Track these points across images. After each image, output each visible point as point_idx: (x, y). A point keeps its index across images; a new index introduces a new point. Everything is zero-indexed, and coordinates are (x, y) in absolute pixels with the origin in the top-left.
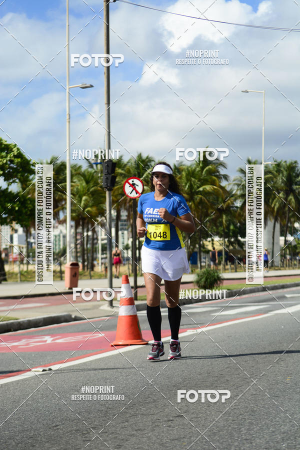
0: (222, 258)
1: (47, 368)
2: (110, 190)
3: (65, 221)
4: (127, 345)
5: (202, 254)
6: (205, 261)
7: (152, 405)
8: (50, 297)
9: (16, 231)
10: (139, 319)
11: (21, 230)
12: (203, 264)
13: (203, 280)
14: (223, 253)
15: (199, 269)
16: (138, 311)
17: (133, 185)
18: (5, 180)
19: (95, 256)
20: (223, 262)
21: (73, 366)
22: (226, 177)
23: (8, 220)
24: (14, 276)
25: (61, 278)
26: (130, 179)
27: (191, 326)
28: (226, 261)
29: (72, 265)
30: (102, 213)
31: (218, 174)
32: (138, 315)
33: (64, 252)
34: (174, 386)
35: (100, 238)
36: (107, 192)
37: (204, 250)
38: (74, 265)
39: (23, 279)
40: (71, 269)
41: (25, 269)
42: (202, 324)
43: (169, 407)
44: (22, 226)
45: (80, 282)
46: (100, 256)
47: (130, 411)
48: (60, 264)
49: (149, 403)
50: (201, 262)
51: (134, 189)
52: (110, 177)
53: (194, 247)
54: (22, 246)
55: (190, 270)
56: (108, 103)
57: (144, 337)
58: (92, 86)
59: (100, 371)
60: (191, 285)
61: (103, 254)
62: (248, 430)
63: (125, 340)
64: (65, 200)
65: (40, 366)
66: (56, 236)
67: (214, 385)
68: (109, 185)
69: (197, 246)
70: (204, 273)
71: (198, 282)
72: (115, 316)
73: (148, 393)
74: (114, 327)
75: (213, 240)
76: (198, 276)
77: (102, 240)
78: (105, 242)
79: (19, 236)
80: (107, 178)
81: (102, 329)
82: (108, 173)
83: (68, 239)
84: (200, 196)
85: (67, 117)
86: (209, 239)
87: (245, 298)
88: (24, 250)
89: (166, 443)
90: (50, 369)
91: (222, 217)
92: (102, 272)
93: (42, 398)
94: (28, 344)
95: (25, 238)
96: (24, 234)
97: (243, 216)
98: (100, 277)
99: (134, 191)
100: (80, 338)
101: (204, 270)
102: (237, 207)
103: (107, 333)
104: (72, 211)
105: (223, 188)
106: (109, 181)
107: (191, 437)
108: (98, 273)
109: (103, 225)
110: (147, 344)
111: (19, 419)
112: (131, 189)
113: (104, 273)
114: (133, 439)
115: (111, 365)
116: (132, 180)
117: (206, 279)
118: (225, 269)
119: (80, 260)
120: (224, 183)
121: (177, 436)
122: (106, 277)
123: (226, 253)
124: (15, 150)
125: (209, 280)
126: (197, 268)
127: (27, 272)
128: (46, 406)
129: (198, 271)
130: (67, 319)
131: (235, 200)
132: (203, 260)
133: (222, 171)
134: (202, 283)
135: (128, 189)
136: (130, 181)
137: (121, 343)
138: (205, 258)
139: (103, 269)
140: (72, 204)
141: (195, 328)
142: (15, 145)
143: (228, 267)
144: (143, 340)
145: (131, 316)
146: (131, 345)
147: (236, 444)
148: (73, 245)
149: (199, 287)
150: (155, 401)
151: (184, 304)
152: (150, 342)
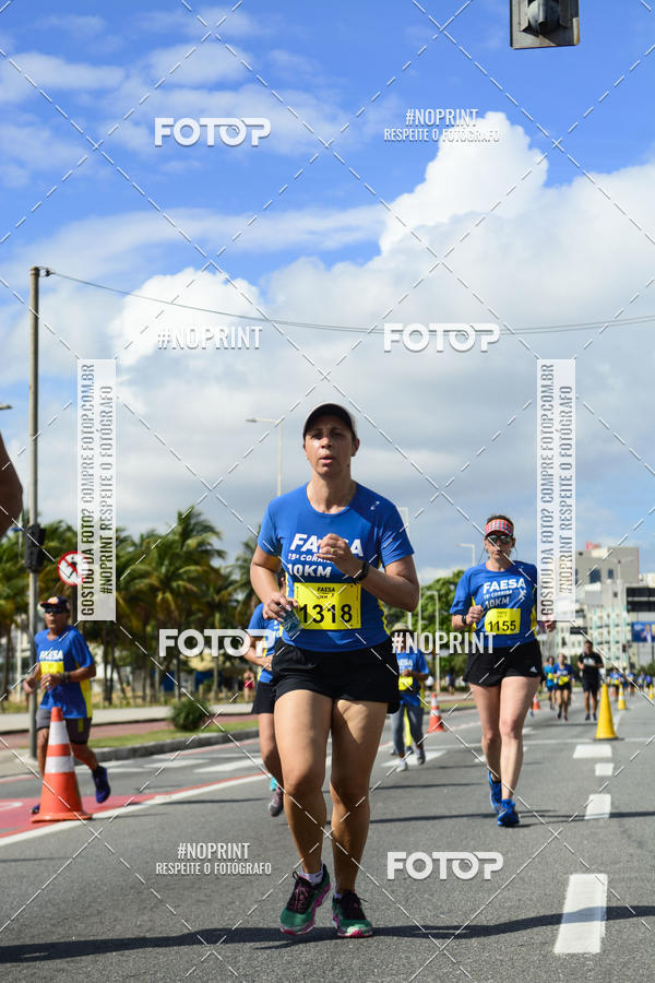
0: (213, 682)
2: (36, 572)
4: (58, 821)
5: (182, 675)
6: (186, 688)
7: (95, 919)
10: (79, 778)
12: (183, 690)
13: (183, 716)
14: (216, 674)
16: (75, 765)
17: (73, 565)
19: (11, 676)
20: (215, 687)
22: (220, 554)
26: (68, 554)
27: (159, 790)
28: (219, 685)
30: (23, 608)
31: (209, 547)
32: (77, 772)
34: (131, 888)
35: (19, 647)
36: (31, 575)
37: (185, 668)
42: (179, 787)
43: (123, 922)
46: (18, 676)
47: (59, 929)
49: (91, 915)
50: (180, 687)
51: (75, 569)
52: (35, 551)
55: (162, 699)
58: (9, 407)
59: (13, 864)
60: (162, 724)
61: (23, 673)
62: (249, 959)
63: (56, 812)
67: (197, 886)
68: (34, 563)
69: (175, 661)
70: (184, 705)
71: (174, 720)
76: (175, 708)
77: (23, 651)
78: (28, 654)
80: (31, 553)
82: (34, 545)
84: (181, 583)
87: (249, 745)
91: (214, 616)
92: (21, 702)
98: (19, 710)
99: (74, 574)
101: (184, 700)
102: (237, 601)
105: (216, 571)
106: (35, 557)
107: (156, 971)
108: (15, 704)
109: (24, 628)
110: (90, 819)
112: (70, 569)
113: (25, 704)
115: (30, 854)
116: (71, 556)
117: (187, 717)
118: (218, 700)
120: (216, 563)
121: (134, 971)
122: (27, 709)
123: (220, 673)
125: (191, 717)
126: (174, 696)
129: (175, 700)
131: (235, 590)
132: (184, 684)
133: (215, 543)
134: (181, 722)
135: (64, 570)
136: (69, 558)
137: (48, 818)
138: (186, 681)
139: (24, 697)
141: (167, 793)
143: (222, 695)
144: (84, 813)
145: (65, 774)
146: (64, 820)
149: (176, 726)
150: (99, 912)
151: (152, 754)
152: (95, 816)
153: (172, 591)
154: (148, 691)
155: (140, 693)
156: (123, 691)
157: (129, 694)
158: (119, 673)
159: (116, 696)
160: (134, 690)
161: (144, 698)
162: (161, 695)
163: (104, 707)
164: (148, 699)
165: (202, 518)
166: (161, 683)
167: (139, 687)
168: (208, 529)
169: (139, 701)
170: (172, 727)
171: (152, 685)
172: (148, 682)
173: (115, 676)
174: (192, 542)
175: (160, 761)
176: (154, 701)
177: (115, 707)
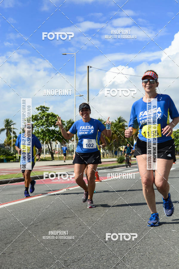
1: (68, 189)
3: (74, 140)
5: (119, 151)
6: (120, 154)
8: (68, 165)
9: (57, 144)
11: (59, 143)
12: (119, 155)
13: (119, 160)
15: (118, 157)
16: (98, 170)
18: (54, 127)
21: (77, 188)
23: (55, 140)
24: (57, 158)
39: (60, 159)
41: (60, 156)
44: (59, 142)
49: (102, 201)
53: (116, 149)
54: (59, 148)
55: (115, 157)
57: (100, 179)
58: (83, 96)
60: (115, 162)
65: (66, 188)
66: (70, 145)
69: (117, 149)
71: (117, 161)
73: (102, 198)
75: (122, 147)
79: (58, 145)
83: (75, 146)
85: (75, 106)
86: (121, 147)
88: (60, 150)
89: (108, 215)
90: (69, 190)
93: (66, 199)
94: (61, 181)
95: (60, 146)
96: (60, 144)
97: (132, 139)
101: (119, 157)
110: (101, 181)
111: (59, 206)
114: (97, 214)
117: (120, 160)
124: (57, 117)
127: (61, 157)
128: (68, 202)
132: (119, 153)
134: (119, 161)
142: (58, 115)
144: (100, 180)
147: (132, 215)
149: (118, 162)
150: (104, 201)
151: (113, 168)
152: (102, 181)
153: (116, 134)
154: (112, 155)
155: (110, 156)
156: (107, 155)
157: (108, 155)
158: (106, 151)
159: (105, 156)
160: (109, 155)
161: (111, 156)
162: (115, 156)
163: (103, 158)
164: (112, 157)
165: (123, 118)
166: (114, 153)
167: (110, 154)
168: (124, 121)
169: (110, 157)
170: (117, 163)
171: (113, 154)
172: (112, 153)
173: (105, 152)
174: (121, 124)
175: (116, 169)
176: (113, 157)
177: (105, 158)
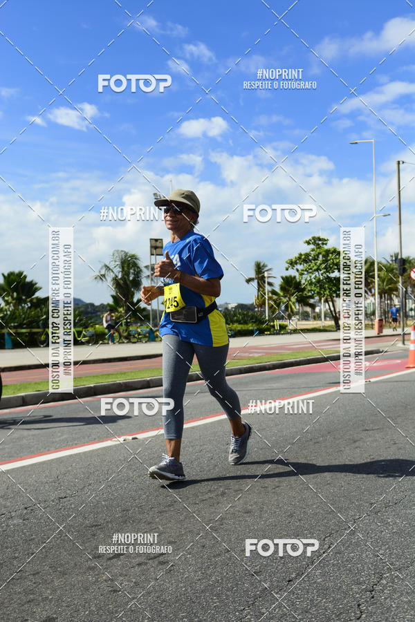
2: (402, 275)
3: (374, 295)
25: (373, 328)
29: (379, 320)
33: (373, 313)
36: (400, 277)
38: (381, 320)
40: (379, 323)
45: (384, 330)
48: (372, 320)
52: (402, 268)
56: (400, 224)
64: (374, 282)
66: (368, 304)
68: (401, 272)
72: (407, 350)
74: (407, 356)
80: (400, 268)
81: (398, 358)
82: (401, 266)
83: (377, 305)
100: (386, 363)
103: (403, 360)
104: (379, 289)
106: (401, 270)
119: (383, 317)
130: (378, 352)
140: (379, 285)
148: (379, 309)
